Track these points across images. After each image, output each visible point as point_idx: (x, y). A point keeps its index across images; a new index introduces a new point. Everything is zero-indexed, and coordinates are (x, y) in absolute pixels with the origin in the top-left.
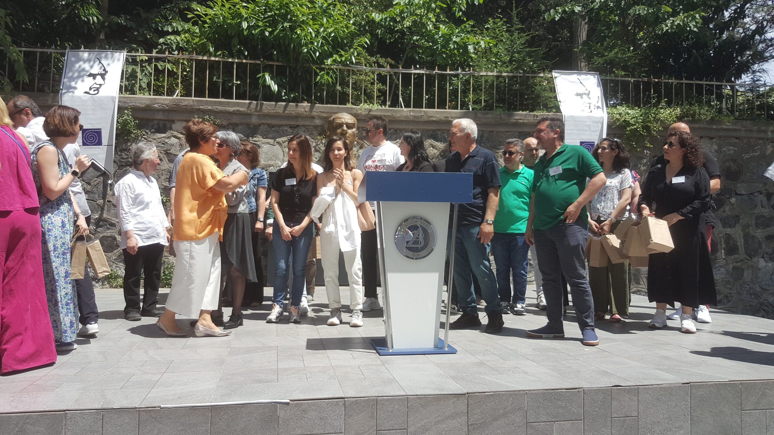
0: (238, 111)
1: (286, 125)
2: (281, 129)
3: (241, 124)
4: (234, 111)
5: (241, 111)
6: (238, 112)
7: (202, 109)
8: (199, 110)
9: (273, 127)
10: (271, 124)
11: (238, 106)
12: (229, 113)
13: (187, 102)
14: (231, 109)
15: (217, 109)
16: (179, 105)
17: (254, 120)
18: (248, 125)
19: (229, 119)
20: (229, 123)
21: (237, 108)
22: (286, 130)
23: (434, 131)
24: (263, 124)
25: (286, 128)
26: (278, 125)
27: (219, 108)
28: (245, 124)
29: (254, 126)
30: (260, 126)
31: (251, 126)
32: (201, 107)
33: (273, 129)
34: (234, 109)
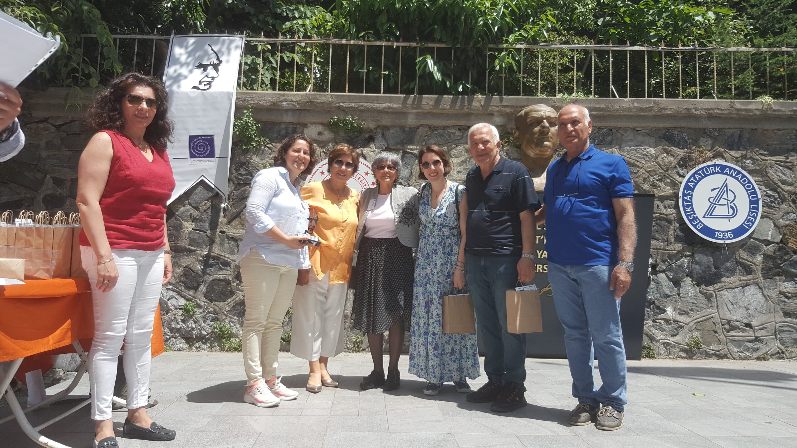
0: (390, 108)
1: (453, 127)
2: (446, 132)
3: (394, 126)
4: (385, 108)
5: (394, 108)
6: (390, 110)
7: (343, 106)
8: (339, 108)
9: (436, 130)
10: (432, 125)
11: (390, 102)
12: (379, 111)
13: (324, 99)
14: (381, 106)
15: (362, 106)
16: (313, 102)
17: (411, 121)
18: (402, 128)
19: (378, 120)
20: (376, 126)
21: (389, 105)
22: (453, 133)
23: (668, 129)
24: (422, 125)
25: (453, 131)
26: (443, 127)
27: (365, 104)
28: (399, 126)
29: (410, 128)
30: (418, 128)
31: (406, 129)
32: (342, 104)
33: (435, 132)
34: (385, 105)
